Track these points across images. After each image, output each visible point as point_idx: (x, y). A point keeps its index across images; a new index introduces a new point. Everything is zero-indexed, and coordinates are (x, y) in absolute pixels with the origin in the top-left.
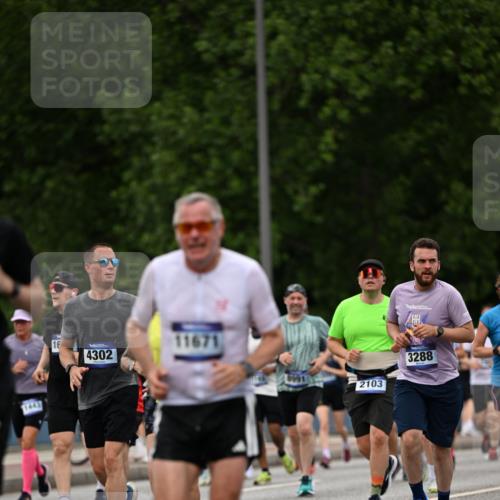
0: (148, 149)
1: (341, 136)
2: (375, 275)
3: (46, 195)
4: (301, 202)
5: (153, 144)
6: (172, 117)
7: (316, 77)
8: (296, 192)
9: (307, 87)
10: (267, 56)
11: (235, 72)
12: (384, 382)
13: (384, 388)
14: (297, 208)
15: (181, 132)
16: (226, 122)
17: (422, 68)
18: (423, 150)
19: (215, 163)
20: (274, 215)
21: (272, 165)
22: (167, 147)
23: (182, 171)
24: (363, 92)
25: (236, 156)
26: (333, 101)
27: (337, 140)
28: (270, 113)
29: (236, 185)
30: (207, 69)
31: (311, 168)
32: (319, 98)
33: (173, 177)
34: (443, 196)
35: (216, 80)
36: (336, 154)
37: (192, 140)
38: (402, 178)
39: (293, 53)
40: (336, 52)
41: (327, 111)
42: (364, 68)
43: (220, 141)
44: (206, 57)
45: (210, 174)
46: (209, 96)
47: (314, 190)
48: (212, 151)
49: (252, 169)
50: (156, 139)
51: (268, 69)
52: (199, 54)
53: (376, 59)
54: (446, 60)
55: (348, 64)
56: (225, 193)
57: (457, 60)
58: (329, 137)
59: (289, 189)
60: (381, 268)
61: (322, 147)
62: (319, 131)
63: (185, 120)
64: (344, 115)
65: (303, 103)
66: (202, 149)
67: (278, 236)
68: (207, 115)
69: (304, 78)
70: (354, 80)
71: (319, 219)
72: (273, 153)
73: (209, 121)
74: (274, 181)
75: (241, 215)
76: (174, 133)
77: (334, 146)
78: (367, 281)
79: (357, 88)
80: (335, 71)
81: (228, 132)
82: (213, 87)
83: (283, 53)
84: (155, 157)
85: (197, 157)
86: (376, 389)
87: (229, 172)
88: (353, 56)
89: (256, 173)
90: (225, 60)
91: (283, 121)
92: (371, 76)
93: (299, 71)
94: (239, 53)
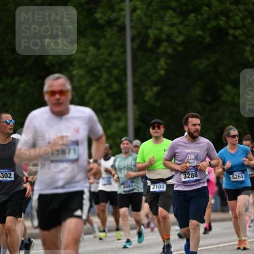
0: (71, 68)
1: (169, 61)
2: (159, 128)
3: (20, 91)
4: (149, 95)
5: (74, 66)
6: (83, 52)
7: (156, 31)
8: (146, 90)
9: (152, 36)
10: (132, 21)
11: (115, 29)
12: (165, 186)
13: (165, 189)
14: (147, 98)
15: (88, 60)
16: (111, 55)
17: (209, 26)
18: (211, 69)
19: (105, 75)
20: (135, 102)
21: (134, 76)
22: (80, 67)
23: (88, 79)
24: (180, 39)
25: (115, 72)
26: (165, 44)
27: (166, 63)
28: (133, 50)
29: (115, 86)
30: (101, 28)
31: (154, 78)
32: (158, 42)
33: (84, 83)
34: (221, 92)
35: (106, 33)
36: (166, 70)
37: (93, 64)
38: (200, 83)
39: (144, 19)
40: (166, 19)
41: (162, 49)
42: (180, 27)
43: (108, 64)
44: (100, 21)
45: (102, 81)
46: (102, 41)
47: (155, 89)
48: (103, 69)
49: (123, 78)
50: (75, 63)
51: (132, 27)
52: (97, 20)
53: (186, 23)
54: (221, 23)
55: (173, 25)
56: (110, 90)
57: (227, 23)
58: (162, 62)
59: (143, 89)
60: (162, 124)
61: (159, 67)
62: (158, 59)
63: (90, 54)
64: (170, 50)
65: (150, 44)
66: (98, 68)
67: (138, 112)
68: (101, 51)
69: (150, 31)
70: (176, 33)
71: (158, 104)
72: (134, 70)
73: (102, 54)
74: (135, 85)
75: (118, 101)
76: (84, 60)
77: (165, 67)
78: (155, 131)
79: (177, 37)
80: (166, 28)
81: (112, 59)
82: (104, 37)
83: (140, 19)
84: (75, 72)
85: (96, 72)
86: (161, 189)
87: (112, 80)
88: (175, 21)
89: (126, 81)
90: (110, 23)
91: (140, 54)
92: (184, 31)
93: (147, 28)
94: (117, 20)
